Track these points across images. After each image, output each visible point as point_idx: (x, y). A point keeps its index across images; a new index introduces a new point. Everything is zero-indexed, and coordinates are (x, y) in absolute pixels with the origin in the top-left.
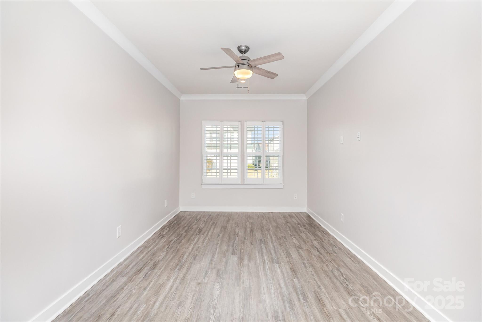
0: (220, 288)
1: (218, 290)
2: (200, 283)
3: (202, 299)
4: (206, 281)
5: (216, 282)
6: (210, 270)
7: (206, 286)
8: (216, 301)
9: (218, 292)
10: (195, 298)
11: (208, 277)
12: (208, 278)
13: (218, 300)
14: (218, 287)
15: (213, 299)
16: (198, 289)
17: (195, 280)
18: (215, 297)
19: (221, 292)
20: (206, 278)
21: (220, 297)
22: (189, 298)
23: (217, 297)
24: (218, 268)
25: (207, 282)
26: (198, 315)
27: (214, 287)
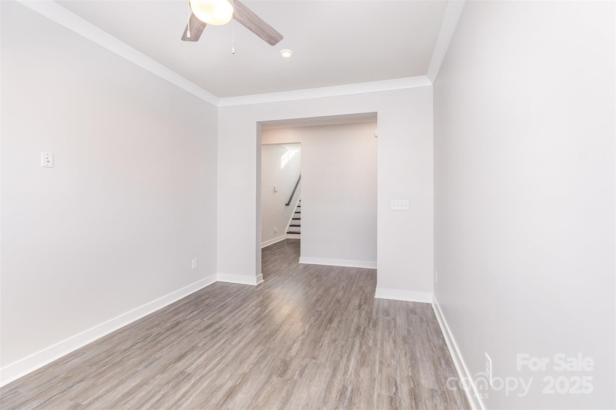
0: (291, 349)
1: (294, 348)
2: (314, 358)
3: (313, 341)
4: (306, 360)
5: (293, 356)
6: (295, 377)
7: (306, 354)
8: (300, 338)
9: (295, 345)
10: (321, 344)
11: (301, 365)
12: (302, 363)
13: (298, 339)
14: (292, 351)
15: (302, 340)
16: (317, 352)
17: (320, 365)
18: (299, 342)
19: (292, 345)
20: (305, 365)
21: (295, 340)
22: (326, 345)
23: (298, 341)
24: (280, 379)
25: (304, 359)
26: (318, 331)
27: (298, 351)
